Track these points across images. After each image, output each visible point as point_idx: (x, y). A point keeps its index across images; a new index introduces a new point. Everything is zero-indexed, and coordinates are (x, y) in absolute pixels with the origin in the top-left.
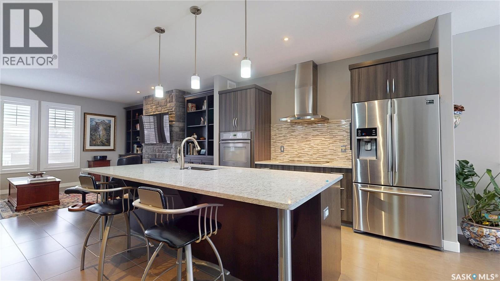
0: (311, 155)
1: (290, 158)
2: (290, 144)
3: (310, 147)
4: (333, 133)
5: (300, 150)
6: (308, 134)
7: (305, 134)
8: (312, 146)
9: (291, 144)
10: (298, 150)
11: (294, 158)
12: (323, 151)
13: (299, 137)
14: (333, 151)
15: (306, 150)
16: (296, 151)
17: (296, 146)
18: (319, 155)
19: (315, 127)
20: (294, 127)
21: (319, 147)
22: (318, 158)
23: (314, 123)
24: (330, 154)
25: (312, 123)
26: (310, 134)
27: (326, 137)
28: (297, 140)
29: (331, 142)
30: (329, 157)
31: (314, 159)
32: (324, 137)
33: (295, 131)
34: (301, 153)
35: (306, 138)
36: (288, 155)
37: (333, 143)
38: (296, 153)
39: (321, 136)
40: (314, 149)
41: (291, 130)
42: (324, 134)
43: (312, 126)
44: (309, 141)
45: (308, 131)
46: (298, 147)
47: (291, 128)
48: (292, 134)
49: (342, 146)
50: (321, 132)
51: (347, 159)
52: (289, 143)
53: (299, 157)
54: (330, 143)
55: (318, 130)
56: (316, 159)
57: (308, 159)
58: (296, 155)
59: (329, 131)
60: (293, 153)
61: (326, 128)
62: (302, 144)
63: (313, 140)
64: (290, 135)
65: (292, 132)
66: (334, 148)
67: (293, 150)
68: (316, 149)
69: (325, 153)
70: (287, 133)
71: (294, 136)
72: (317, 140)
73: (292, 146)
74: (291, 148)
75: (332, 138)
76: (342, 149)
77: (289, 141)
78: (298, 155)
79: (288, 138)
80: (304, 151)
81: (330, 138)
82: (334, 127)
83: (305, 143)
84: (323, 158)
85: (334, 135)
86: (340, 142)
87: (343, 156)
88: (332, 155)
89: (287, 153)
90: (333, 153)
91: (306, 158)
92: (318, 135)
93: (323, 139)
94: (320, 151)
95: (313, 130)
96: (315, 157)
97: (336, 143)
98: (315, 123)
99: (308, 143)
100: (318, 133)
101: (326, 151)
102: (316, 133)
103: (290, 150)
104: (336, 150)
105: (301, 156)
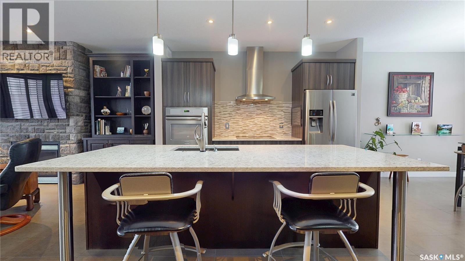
0: (255, 131)
1: (235, 134)
2: (235, 122)
3: (254, 124)
4: (274, 112)
5: (245, 127)
6: (252, 112)
7: (249, 112)
8: (256, 123)
9: (237, 121)
10: (243, 127)
11: (239, 134)
12: (265, 128)
13: (243, 115)
14: (273, 127)
15: (251, 126)
16: (241, 128)
17: (241, 123)
18: (262, 130)
19: (259, 107)
20: (239, 105)
21: (262, 124)
22: (261, 134)
23: (257, 103)
24: (271, 130)
25: (256, 103)
26: (253, 112)
27: (268, 115)
28: (242, 117)
29: (271, 119)
30: (270, 132)
31: (257, 134)
32: (266, 116)
33: (241, 109)
34: (246, 129)
35: (251, 116)
36: (233, 131)
37: (273, 121)
38: (241, 129)
39: (264, 114)
40: (258, 125)
41: (236, 108)
42: (266, 113)
43: (256, 106)
44: (253, 118)
45: (252, 110)
46: (243, 124)
47: (236, 106)
48: (237, 111)
49: (280, 123)
50: (264, 112)
51: (284, 134)
52: (234, 120)
53: (244, 133)
54: (271, 121)
55: (261, 110)
56: (259, 134)
57: (252, 134)
58: (241, 131)
59: (270, 110)
60: (238, 130)
61: (268, 108)
62: (247, 122)
63: (257, 118)
64: (235, 113)
65: (237, 110)
66: (274, 125)
67: (238, 126)
68: (259, 125)
69: (267, 129)
70: (232, 111)
71: (240, 114)
72: (260, 118)
73: (237, 123)
74: (236, 125)
75: (273, 117)
76: (280, 126)
77: (234, 119)
78: (243, 132)
79: (234, 115)
80: (249, 127)
81: (271, 116)
82: (275, 107)
83: (249, 120)
84: (265, 133)
85: (274, 114)
86: (279, 120)
87: (281, 131)
88: (272, 130)
89: (231, 130)
90: (273, 129)
91: (251, 134)
92: (261, 114)
93: (266, 117)
94: (262, 127)
95: (257, 109)
96: (258, 132)
97: (276, 120)
98: (259, 103)
99: (253, 120)
100: (261, 112)
101: (267, 128)
102: (259, 112)
103: (235, 127)
104: (275, 127)
105: (246, 132)
